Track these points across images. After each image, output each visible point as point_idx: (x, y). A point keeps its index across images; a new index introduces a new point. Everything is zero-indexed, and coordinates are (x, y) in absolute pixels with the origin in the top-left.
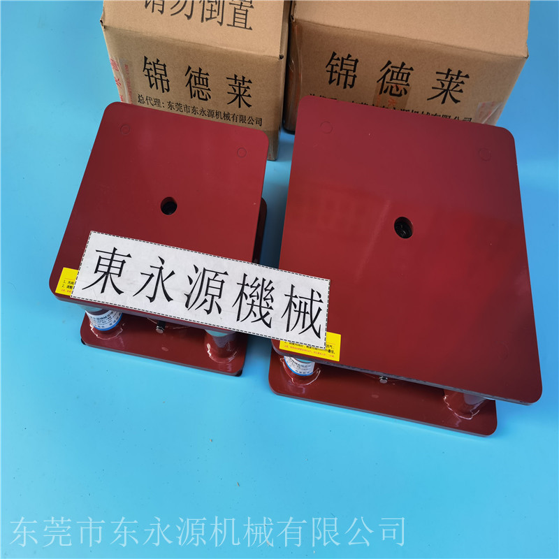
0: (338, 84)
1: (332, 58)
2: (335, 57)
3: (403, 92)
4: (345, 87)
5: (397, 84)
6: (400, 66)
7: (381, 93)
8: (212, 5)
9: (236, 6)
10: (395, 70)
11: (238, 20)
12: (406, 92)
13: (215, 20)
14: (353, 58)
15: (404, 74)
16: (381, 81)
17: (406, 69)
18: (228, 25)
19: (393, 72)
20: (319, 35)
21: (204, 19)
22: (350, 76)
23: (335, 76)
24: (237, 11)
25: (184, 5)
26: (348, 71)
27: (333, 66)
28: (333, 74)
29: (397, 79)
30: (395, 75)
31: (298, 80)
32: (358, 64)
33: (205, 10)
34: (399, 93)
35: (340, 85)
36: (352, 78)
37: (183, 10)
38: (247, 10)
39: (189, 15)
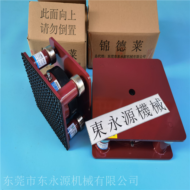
1: (101, 42)
3: (124, 50)
5: (122, 47)
6: (122, 42)
7: (117, 51)
8: (63, 30)
9: (70, 29)
10: (121, 43)
11: (71, 33)
12: (125, 50)
13: (64, 33)
14: (108, 41)
15: (123, 44)
16: (117, 47)
17: (124, 42)
18: (68, 34)
19: (120, 44)
20: (97, 36)
21: (61, 34)
22: (107, 47)
23: (103, 48)
24: (71, 30)
25: (54, 30)
26: (106, 45)
27: (102, 45)
28: (102, 47)
29: (122, 46)
30: (121, 45)
31: (91, 51)
32: (109, 43)
33: (61, 31)
34: (123, 50)
35: (105, 50)
36: (108, 48)
37: (54, 31)
38: (74, 30)
39: (56, 33)
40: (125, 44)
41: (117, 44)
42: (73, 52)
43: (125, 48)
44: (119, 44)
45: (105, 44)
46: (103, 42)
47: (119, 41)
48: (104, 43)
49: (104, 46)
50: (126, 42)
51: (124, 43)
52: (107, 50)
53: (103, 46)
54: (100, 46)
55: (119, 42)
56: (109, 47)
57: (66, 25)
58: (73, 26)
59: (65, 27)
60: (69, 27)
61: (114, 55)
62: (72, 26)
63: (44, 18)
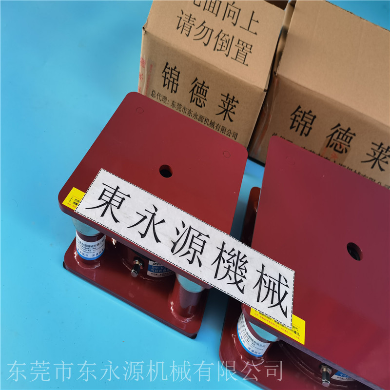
0: (297, 130)
1: (297, 110)
2: (300, 110)
3: (344, 151)
4: (301, 134)
5: (341, 143)
6: (346, 129)
7: (327, 146)
8: (223, 43)
9: (240, 49)
10: (342, 131)
11: (240, 57)
12: (346, 151)
13: (224, 52)
14: (313, 114)
15: (347, 137)
16: (330, 138)
17: (350, 133)
18: (232, 58)
19: (340, 133)
20: (291, 90)
21: (216, 49)
22: (307, 127)
23: (296, 124)
24: (239, 51)
25: (204, 36)
26: (306, 123)
27: (296, 116)
28: (295, 122)
29: (342, 139)
30: (341, 135)
31: (268, 120)
32: (315, 120)
33: (218, 44)
34: (341, 150)
35: (297, 132)
36: (308, 129)
37: (204, 38)
38: (247, 54)
39: (206, 43)
40: (351, 138)
41: (332, 129)
42: (229, 101)
43: (347, 148)
44: (338, 134)
45: (305, 119)
46: (301, 112)
47: (339, 125)
48: (302, 115)
49: (301, 122)
50: (354, 135)
51: (351, 135)
52: (303, 135)
53: (297, 121)
54: (291, 119)
55: (338, 128)
56: (310, 128)
57: (233, 37)
58: (247, 44)
59: (229, 40)
60: (238, 43)
61: (317, 152)
62: (245, 45)
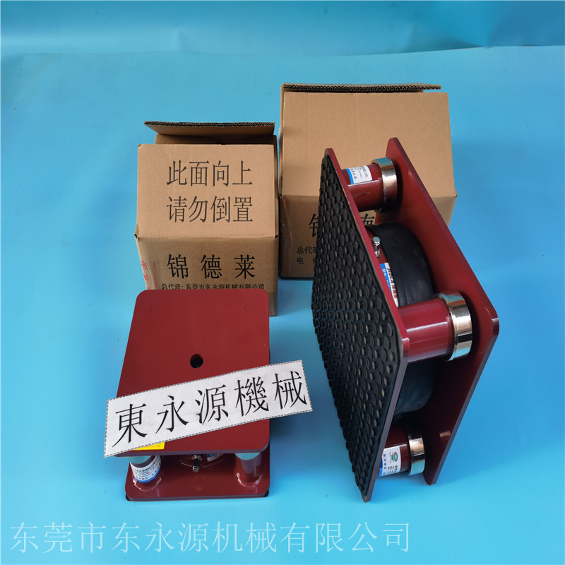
25: (199, 213)
39: (204, 218)
63: (176, 183)
